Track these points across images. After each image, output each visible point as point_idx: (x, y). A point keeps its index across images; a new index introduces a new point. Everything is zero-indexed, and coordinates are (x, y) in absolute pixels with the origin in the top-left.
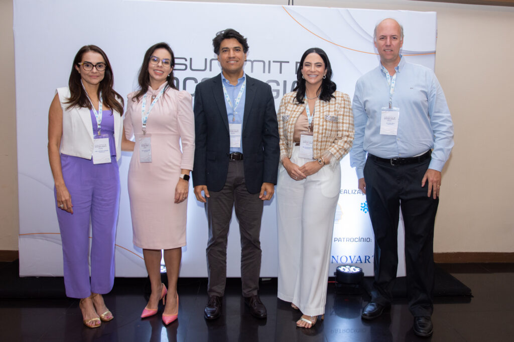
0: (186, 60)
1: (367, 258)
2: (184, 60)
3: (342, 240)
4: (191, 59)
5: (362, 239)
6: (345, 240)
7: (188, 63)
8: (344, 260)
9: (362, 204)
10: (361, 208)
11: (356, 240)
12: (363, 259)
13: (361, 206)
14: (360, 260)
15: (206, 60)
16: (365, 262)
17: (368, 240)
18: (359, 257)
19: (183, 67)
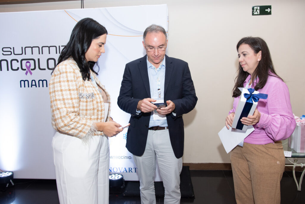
0: (11, 49)
1: (130, 169)
2: (10, 49)
3: (113, 157)
4: (14, 48)
5: (126, 157)
6: (115, 157)
7: (12, 50)
8: (115, 170)
9: (124, 135)
10: (124, 137)
11: (122, 158)
12: (128, 170)
13: (124, 136)
14: (126, 170)
15: (22, 48)
16: (129, 172)
17: (130, 158)
18: (125, 168)
19: (10, 53)
